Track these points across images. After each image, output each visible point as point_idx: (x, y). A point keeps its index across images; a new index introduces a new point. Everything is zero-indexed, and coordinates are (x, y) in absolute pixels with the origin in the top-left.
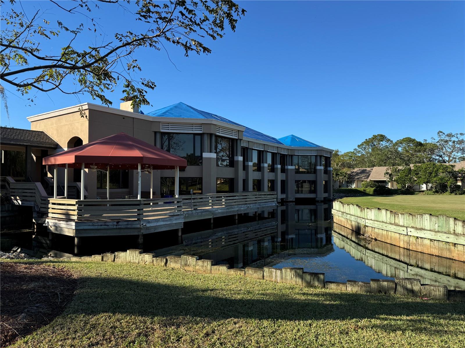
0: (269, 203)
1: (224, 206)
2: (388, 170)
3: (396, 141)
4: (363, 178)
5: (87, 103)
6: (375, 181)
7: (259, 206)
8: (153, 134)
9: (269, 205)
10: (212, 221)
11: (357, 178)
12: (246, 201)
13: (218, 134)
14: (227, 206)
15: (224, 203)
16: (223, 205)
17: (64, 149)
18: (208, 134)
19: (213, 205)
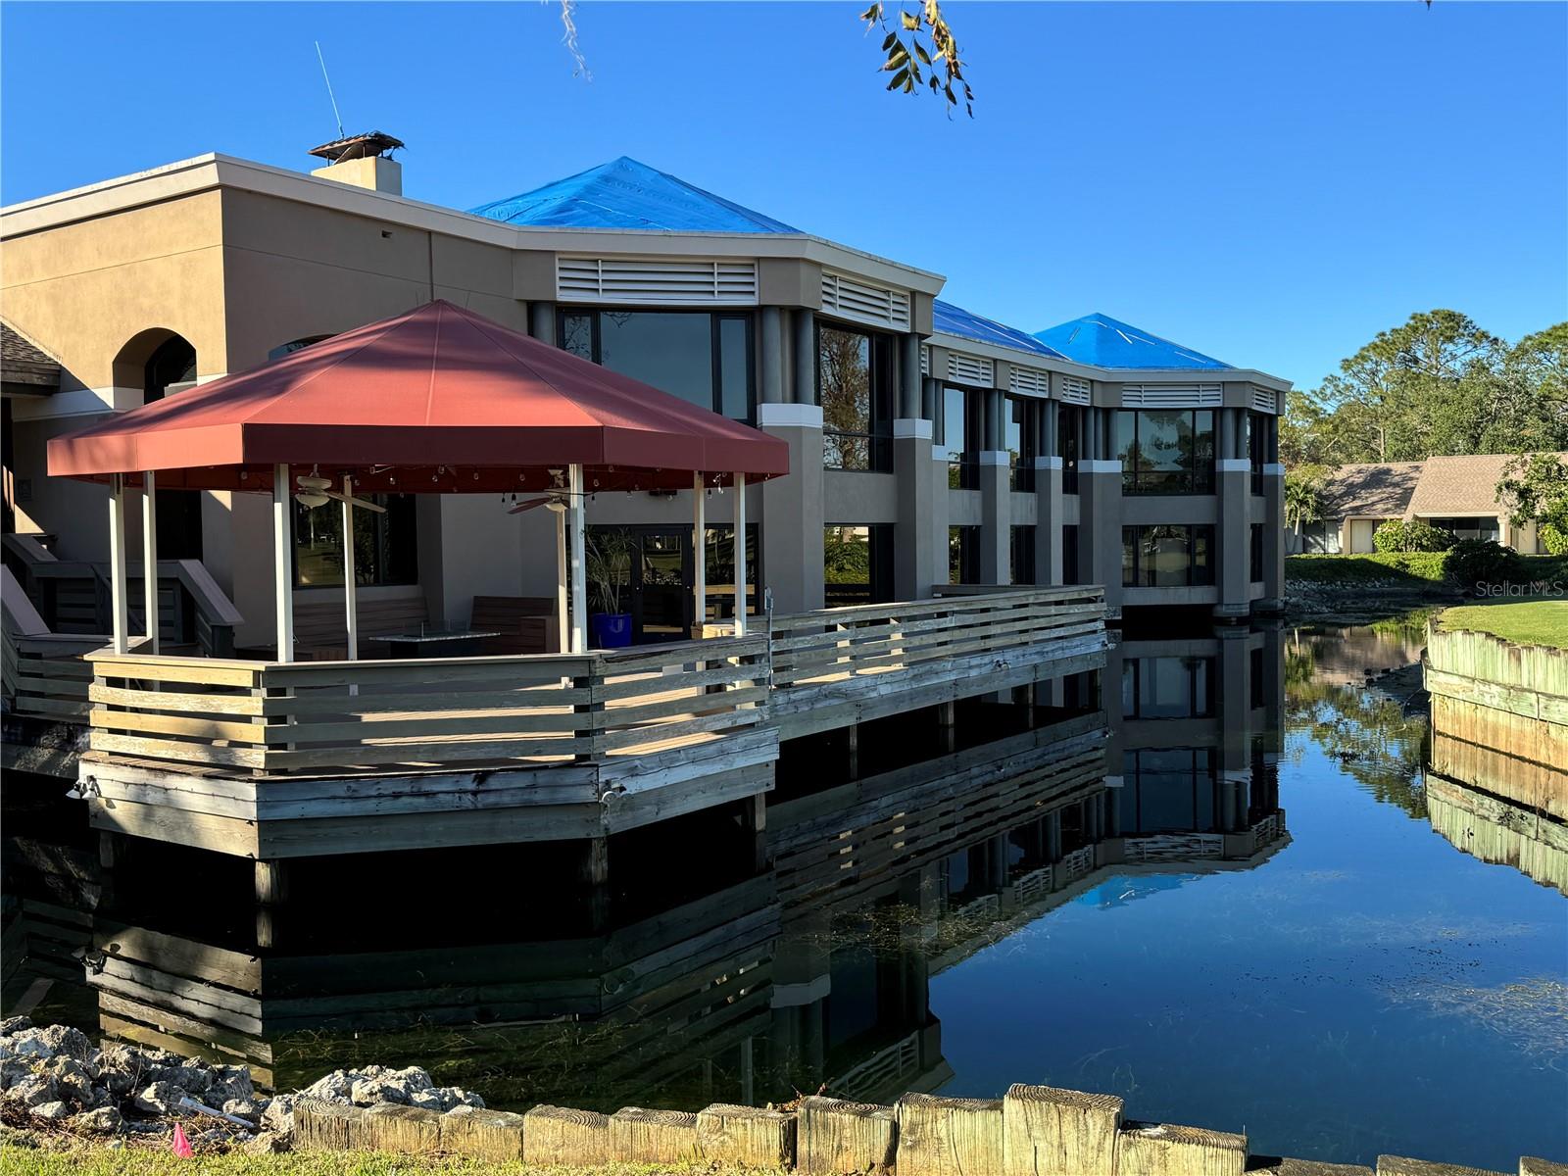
0: (1076, 641)
1: (899, 666)
2: (1514, 469)
3: (1520, 339)
4: (1380, 506)
5: (211, 156)
6: (1435, 522)
7: (1037, 660)
8: (523, 312)
9: (1076, 652)
10: (853, 741)
11: (1352, 509)
12: (983, 638)
13: (827, 310)
14: (910, 664)
15: (898, 652)
16: (897, 659)
17: (96, 391)
18: (781, 308)
19: (857, 661)
